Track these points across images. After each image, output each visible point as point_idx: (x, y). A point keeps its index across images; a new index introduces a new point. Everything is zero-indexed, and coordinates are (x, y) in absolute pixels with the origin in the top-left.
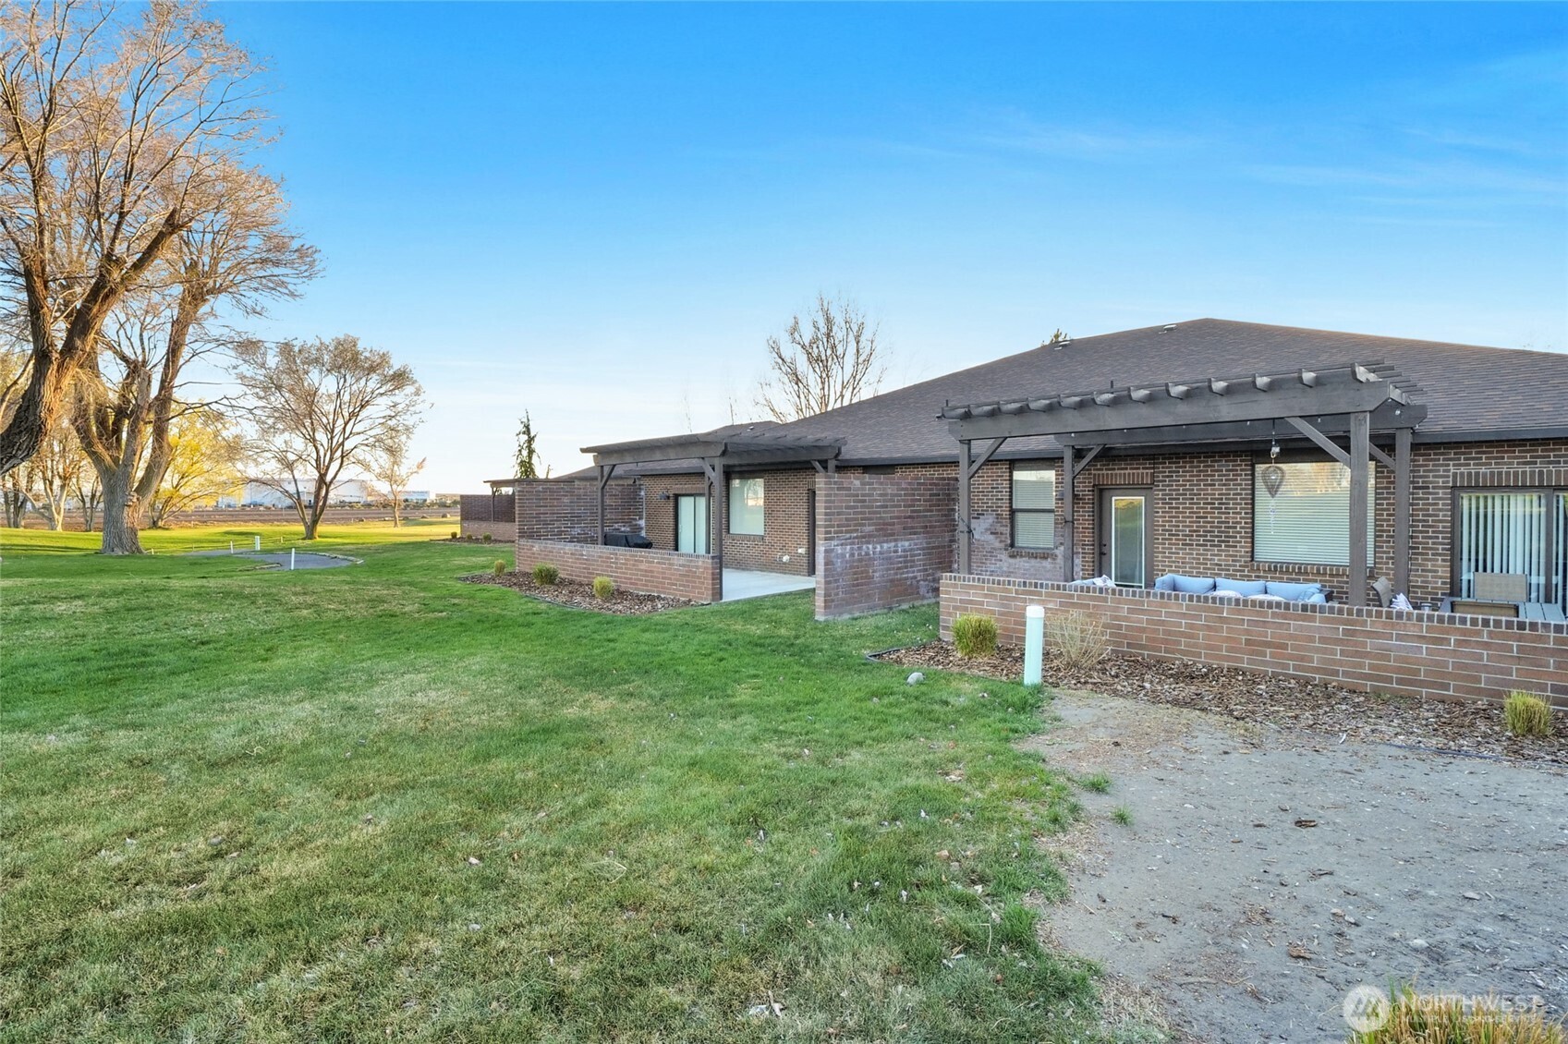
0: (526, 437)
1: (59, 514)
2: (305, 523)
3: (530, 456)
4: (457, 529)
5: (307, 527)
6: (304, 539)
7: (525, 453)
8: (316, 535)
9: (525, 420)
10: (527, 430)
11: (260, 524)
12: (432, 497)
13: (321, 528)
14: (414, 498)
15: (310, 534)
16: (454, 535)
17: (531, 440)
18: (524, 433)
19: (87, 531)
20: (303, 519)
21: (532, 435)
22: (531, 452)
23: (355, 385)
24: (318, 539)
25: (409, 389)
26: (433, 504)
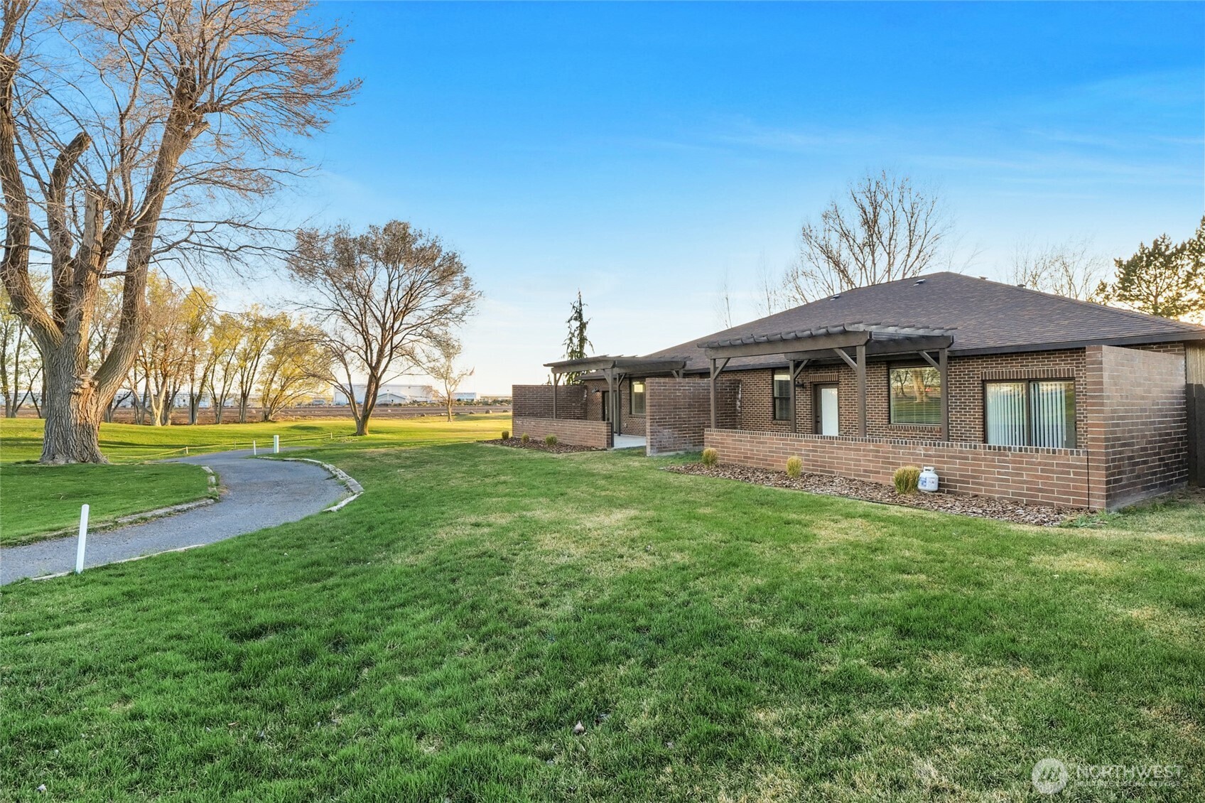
0: (578, 324)
1: (157, 408)
2: (357, 418)
3: (581, 346)
4: (507, 425)
5: (358, 423)
6: (354, 435)
7: (576, 341)
8: (366, 430)
9: (577, 305)
10: (579, 316)
11: (345, 418)
12: (477, 398)
13: (372, 423)
14: (465, 398)
15: (361, 431)
16: (505, 436)
17: (583, 326)
18: (576, 319)
19: (216, 423)
20: (355, 414)
21: (585, 320)
22: (583, 340)
23: (407, 276)
24: (369, 435)
25: (458, 279)
26: (478, 403)
